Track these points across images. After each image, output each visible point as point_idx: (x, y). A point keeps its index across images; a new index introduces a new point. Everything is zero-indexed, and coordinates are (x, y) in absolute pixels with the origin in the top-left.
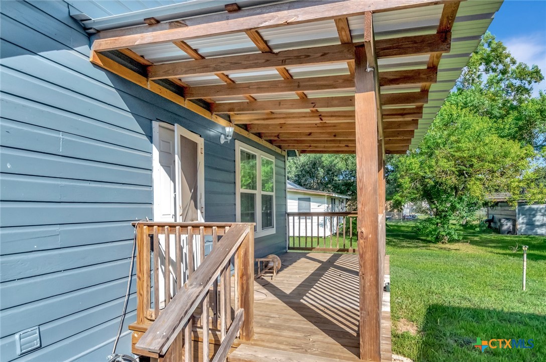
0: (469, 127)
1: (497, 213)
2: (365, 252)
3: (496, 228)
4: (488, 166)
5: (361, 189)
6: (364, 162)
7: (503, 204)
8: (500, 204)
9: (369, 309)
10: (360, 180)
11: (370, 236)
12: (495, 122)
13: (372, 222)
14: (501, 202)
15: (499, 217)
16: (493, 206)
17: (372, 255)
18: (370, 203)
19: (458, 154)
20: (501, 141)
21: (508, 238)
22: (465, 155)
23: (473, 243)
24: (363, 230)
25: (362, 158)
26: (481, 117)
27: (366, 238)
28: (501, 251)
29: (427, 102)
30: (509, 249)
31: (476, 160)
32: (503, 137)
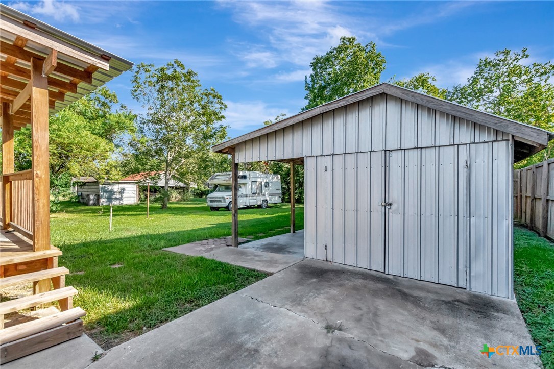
0: (67, 120)
1: (85, 191)
2: (40, 186)
3: (83, 203)
4: (84, 152)
5: (37, 147)
6: (39, 131)
7: (89, 184)
8: (87, 183)
9: (43, 220)
10: (36, 142)
11: (44, 176)
12: (88, 122)
13: (45, 167)
14: (89, 182)
15: (87, 193)
16: (81, 186)
17: (45, 187)
18: (44, 156)
19: (59, 140)
20: (94, 136)
21: (94, 207)
22: (65, 142)
23: (67, 212)
24: (38, 172)
25: (37, 128)
26: (78, 116)
27: (41, 177)
28: (91, 215)
29: (63, 101)
30: (97, 213)
31: (75, 147)
32: (94, 134)
